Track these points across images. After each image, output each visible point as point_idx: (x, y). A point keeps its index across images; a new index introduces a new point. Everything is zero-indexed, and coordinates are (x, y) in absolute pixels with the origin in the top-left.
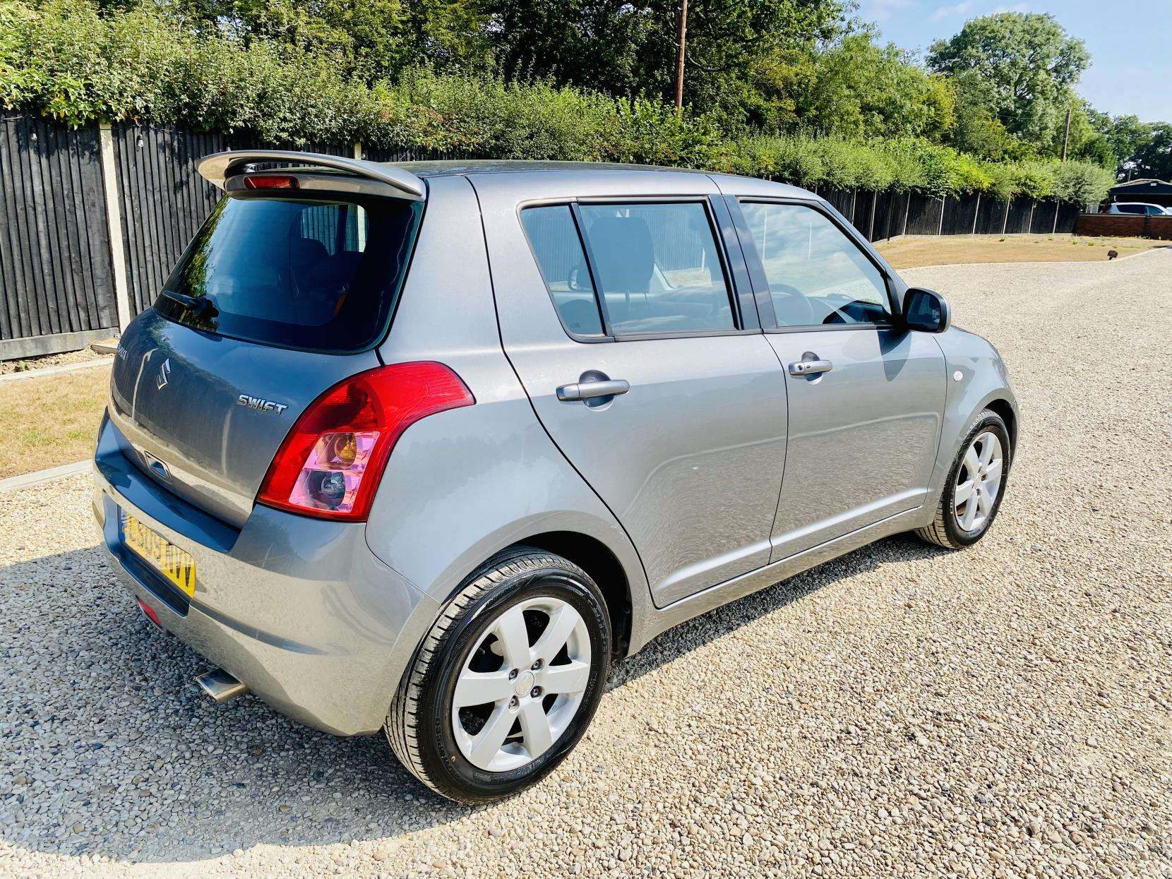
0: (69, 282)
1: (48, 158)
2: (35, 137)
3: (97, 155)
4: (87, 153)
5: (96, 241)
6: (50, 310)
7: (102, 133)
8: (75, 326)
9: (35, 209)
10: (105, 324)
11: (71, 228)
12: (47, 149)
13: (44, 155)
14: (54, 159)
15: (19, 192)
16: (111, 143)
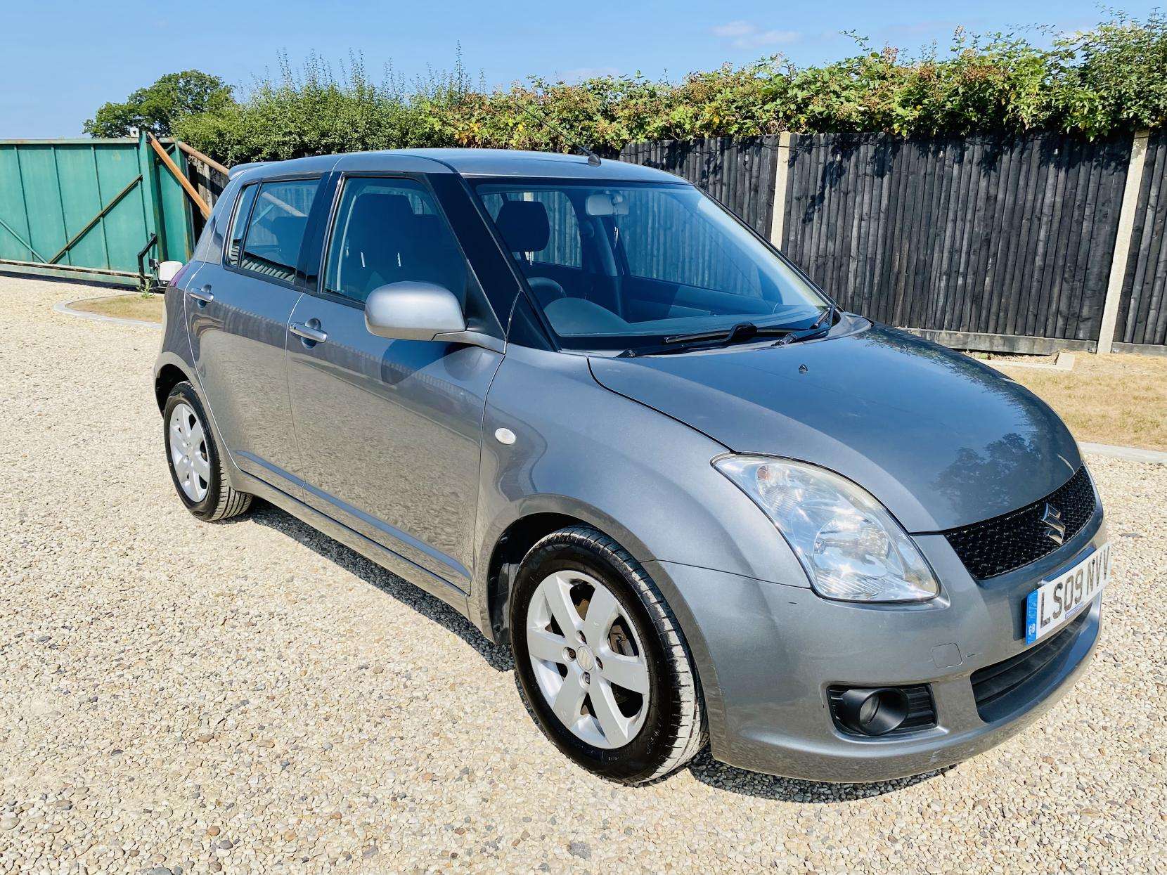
0: (1056, 290)
1: (1067, 171)
2: (1056, 152)
3: (1125, 166)
4: (1113, 164)
5: (1097, 253)
6: (1030, 313)
7: (1136, 143)
8: (1049, 333)
9: (1040, 219)
10: (1081, 336)
11: (1074, 238)
12: (1068, 163)
13: (1064, 169)
14: (1072, 171)
15: (1029, 205)
16: (1144, 152)
